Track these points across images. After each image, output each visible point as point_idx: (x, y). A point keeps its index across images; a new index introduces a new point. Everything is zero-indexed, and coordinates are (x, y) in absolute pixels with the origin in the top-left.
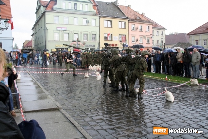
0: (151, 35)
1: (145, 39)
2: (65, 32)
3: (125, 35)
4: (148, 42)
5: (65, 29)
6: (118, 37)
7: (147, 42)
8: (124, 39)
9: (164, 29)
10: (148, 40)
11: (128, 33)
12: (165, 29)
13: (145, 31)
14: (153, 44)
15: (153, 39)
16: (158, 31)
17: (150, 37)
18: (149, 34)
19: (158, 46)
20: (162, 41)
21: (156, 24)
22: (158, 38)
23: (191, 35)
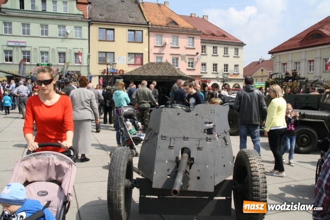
0: (197, 53)
1: (183, 62)
2: (23, 49)
3: (142, 54)
4: (192, 66)
5: (23, 44)
6: (125, 57)
7: (189, 66)
8: (139, 60)
9: (242, 44)
10: (192, 63)
11: (147, 49)
13: (185, 47)
14: (216, 71)
15: (215, 63)
16: (227, 48)
17: (195, 58)
18: (193, 52)
19: (228, 74)
20: (236, 66)
21: (224, 36)
22: (226, 61)
23: (276, 54)
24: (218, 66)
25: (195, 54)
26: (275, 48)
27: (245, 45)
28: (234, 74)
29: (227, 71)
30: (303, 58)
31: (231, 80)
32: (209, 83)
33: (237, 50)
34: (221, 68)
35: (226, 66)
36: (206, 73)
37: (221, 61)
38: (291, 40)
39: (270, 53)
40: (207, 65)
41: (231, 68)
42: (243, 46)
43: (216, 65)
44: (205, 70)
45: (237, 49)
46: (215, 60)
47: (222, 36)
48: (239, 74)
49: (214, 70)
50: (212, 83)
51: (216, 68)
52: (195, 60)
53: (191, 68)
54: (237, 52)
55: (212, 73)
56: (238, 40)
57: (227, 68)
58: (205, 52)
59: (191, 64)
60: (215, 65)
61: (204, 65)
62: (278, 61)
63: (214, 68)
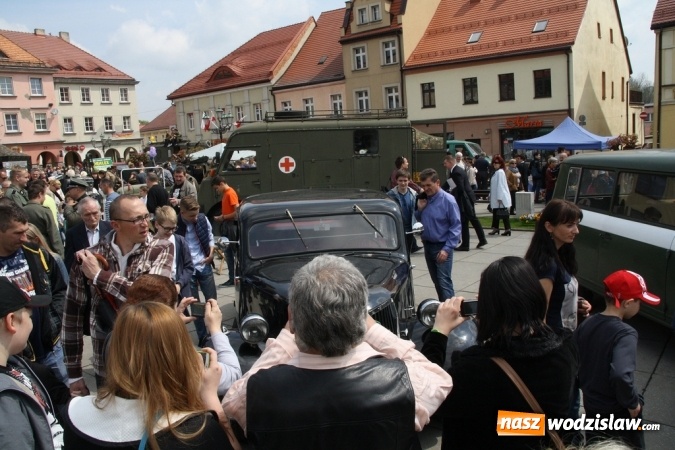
0: (51, 105)
1: (27, 121)
4: (44, 127)
7: (38, 127)
9: (132, 82)
10: (44, 121)
12: (134, 80)
13: (26, 96)
14: (92, 129)
15: (88, 115)
16: (107, 90)
17: (48, 113)
18: (43, 104)
19: (113, 133)
20: (126, 118)
21: (100, 69)
22: (108, 111)
23: (177, 100)
24: (95, 121)
25: (46, 106)
26: (176, 91)
27: (138, 82)
28: (124, 132)
29: (111, 128)
30: (212, 105)
31: (119, 143)
32: (82, 150)
33: (124, 93)
34: (99, 124)
35: (108, 120)
36: (74, 134)
37: (98, 112)
38: (197, 78)
39: (169, 98)
40: (74, 120)
41: (117, 123)
42: (133, 85)
43: (91, 119)
44: (72, 130)
45: (125, 91)
46: (87, 111)
47: (96, 70)
48: (132, 132)
49: (87, 129)
50: (87, 150)
51: (91, 124)
52: (49, 116)
53: (42, 130)
54: (126, 95)
55: (86, 134)
56: (125, 75)
57: (110, 124)
58: (67, 99)
59: (43, 123)
60: (89, 122)
61: (68, 120)
62: (181, 110)
63: (87, 125)
